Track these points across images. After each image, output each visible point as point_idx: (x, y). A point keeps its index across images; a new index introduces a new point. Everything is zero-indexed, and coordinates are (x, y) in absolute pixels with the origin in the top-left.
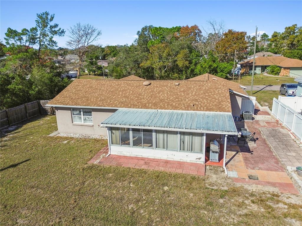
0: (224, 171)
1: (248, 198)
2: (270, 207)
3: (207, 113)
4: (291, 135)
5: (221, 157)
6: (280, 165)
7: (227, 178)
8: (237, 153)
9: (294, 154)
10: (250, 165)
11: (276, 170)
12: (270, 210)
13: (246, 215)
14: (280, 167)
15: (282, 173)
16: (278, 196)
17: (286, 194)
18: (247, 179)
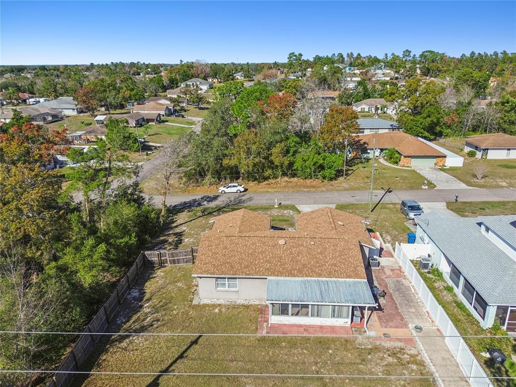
0: (365, 331)
1: (385, 353)
2: (399, 358)
3: (347, 280)
4: (412, 287)
5: (363, 317)
6: (404, 322)
7: (369, 338)
8: (372, 312)
9: (413, 310)
10: (383, 324)
11: (402, 327)
12: (399, 360)
13: (386, 365)
14: (404, 323)
15: (406, 329)
16: (403, 349)
17: (409, 347)
18: (383, 337)
